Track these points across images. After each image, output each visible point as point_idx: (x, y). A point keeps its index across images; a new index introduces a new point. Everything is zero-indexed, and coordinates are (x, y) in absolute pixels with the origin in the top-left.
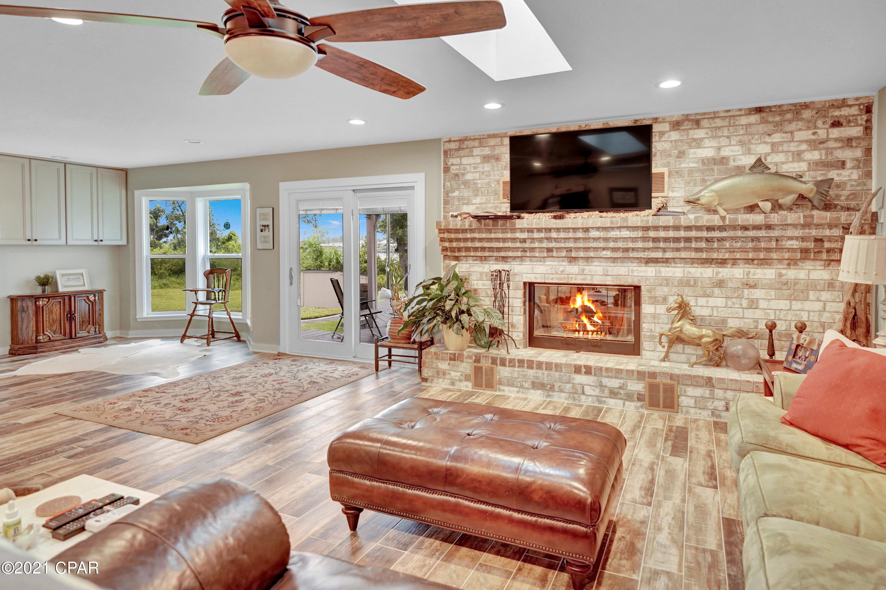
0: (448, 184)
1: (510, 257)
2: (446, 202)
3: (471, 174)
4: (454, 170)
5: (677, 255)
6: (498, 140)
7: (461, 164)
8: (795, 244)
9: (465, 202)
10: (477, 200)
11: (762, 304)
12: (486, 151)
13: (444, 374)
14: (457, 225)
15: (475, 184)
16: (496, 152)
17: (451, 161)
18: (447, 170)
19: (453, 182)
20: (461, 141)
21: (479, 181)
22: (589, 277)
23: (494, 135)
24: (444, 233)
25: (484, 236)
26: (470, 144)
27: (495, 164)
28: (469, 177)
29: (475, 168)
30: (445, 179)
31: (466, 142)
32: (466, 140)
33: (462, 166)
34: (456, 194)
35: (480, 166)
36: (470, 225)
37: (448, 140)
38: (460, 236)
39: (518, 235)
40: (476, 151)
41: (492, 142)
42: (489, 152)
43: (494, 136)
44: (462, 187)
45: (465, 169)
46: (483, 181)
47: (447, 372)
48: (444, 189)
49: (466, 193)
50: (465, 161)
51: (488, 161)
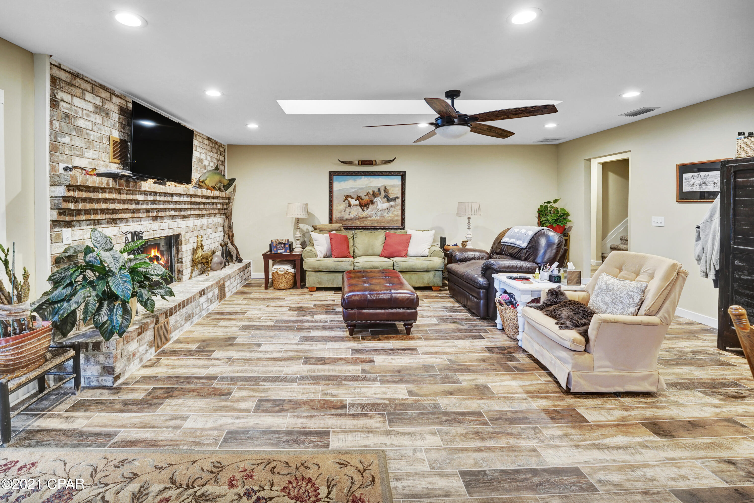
0: (56, 124)
1: (118, 219)
2: (54, 149)
3: (83, 121)
4: (63, 106)
5: (193, 212)
6: (108, 95)
7: (72, 104)
8: (219, 206)
9: (77, 153)
10: (90, 154)
11: (211, 236)
12: (98, 101)
13: (134, 355)
14: (95, 182)
15: (87, 134)
16: (106, 106)
17: (60, 95)
18: (55, 103)
19: (63, 124)
20: (75, 75)
21: (91, 133)
22: (162, 231)
23: (105, 87)
24: (73, 190)
26: (84, 85)
27: (105, 119)
28: (81, 123)
29: (88, 115)
30: (52, 116)
31: (78, 80)
32: (78, 77)
33: (74, 108)
34: (67, 140)
35: (92, 115)
36: (108, 184)
37: (57, 64)
38: (92, 195)
40: (89, 96)
41: (104, 94)
42: (101, 104)
43: (105, 88)
44: (74, 133)
45: (76, 112)
46: (96, 134)
47: (136, 351)
48: (51, 128)
49: (78, 142)
50: (77, 102)
51: (99, 114)
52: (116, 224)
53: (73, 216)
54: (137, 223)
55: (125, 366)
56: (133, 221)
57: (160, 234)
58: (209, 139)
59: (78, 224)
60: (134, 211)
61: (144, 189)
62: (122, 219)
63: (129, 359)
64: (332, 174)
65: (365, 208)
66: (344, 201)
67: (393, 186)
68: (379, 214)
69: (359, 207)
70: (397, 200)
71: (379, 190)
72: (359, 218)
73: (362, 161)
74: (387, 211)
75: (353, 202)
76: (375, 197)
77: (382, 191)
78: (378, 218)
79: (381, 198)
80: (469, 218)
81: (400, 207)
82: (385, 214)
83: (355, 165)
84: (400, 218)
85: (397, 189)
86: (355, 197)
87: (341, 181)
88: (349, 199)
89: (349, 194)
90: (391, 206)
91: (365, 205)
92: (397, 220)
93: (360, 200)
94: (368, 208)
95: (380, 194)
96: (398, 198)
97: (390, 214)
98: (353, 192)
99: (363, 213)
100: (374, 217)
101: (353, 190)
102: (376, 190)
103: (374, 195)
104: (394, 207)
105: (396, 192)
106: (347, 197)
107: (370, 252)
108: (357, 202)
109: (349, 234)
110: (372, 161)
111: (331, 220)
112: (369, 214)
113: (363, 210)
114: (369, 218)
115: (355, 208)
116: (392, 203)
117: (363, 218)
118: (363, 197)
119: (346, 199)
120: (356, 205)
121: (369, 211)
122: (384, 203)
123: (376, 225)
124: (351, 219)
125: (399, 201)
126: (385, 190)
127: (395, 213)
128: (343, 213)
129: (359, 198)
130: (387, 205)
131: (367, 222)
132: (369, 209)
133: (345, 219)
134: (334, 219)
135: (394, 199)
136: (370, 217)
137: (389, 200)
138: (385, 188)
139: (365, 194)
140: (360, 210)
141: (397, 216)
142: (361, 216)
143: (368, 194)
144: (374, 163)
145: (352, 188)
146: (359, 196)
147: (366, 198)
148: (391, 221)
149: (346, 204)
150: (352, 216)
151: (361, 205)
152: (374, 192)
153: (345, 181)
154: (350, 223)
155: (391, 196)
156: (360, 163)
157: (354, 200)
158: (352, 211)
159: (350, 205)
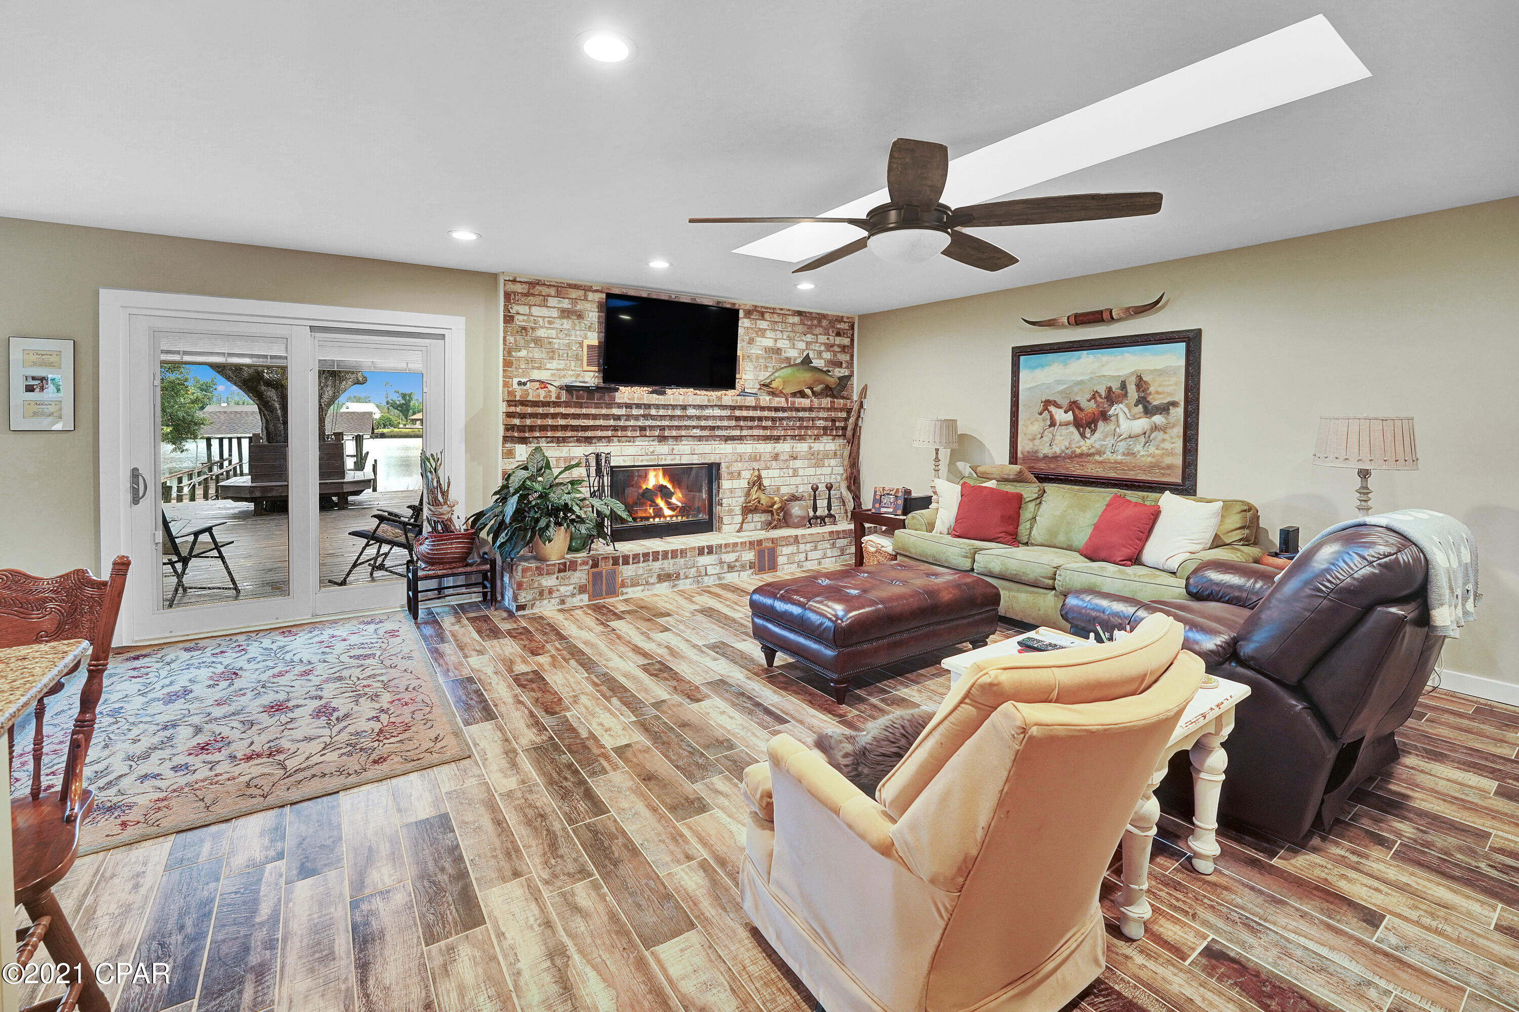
0: (510, 339)
1: (595, 437)
2: (507, 364)
3: (544, 330)
4: (519, 321)
5: (750, 432)
6: (581, 293)
7: (530, 315)
8: (821, 423)
9: (536, 365)
10: (554, 364)
11: (801, 472)
12: (566, 304)
13: (550, 592)
14: (539, 396)
15: (550, 343)
16: (578, 307)
17: (515, 308)
18: (509, 319)
19: (518, 338)
20: (533, 284)
21: (554, 341)
22: (678, 457)
23: (576, 285)
24: (515, 406)
25: (572, 411)
26: (545, 291)
27: (576, 322)
28: (541, 333)
29: (550, 323)
30: (505, 332)
31: (538, 287)
32: (538, 284)
33: (532, 318)
34: (523, 353)
35: (558, 321)
36: (558, 397)
37: (511, 279)
38: (540, 410)
39: (616, 411)
40: (552, 302)
41: (574, 294)
42: (570, 306)
43: (576, 287)
44: (532, 345)
45: (535, 322)
46: (561, 341)
47: (555, 588)
48: (505, 344)
49: (537, 354)
50: (536, 311)
51: (568, 317)
52: (591, 443)
53: (524, 432)
54: (628, 444)
55: (535, 599)
56: (619, 441)
57: (672, 460)
58: (799, 313)
59: (536, 441)
60: (615, 428)
61: (617, 401)
62: (600, 438)
63: (541, 593)
64: (1019, 353)
65: (1088, 430)
66: (1041, 414)
67: (1161, 373)
68: (1122, 446)
69: (1072, 429)
70: (1172, 410)
71: (1123, 386)
72: (1073, 457)
73: (1076, 316)
74: (1142, 440)
75: (1060, 415)
76: (1112, 405)
77: (1132, 389)
78: (1119, 457)
79: (1128, 406)
80: (1364, 474)
81: (1179, 430)
82: (1138, 447)
83: (1063, 326)
84: (1178, 461)
85: (1173, 380)
86: (1065, 403)
87: (1036, 367)
88: (1052, 409)
89: (1051, 398)
90: (1155, 428)
91: (1088, 424)
92: (1169, 467)
93: (1077, 411)
94: (1093, 432)
95: (1125, 395)
96: (1174, 404)
97: (1152, 449)
98: (1061, 392)
99: (1082, 443)
100: (1108, 456)
101: (1061, 388)
102: (1115, 386)
103: (1112, 397)
104: (1163, 429)
105: (1169, 389)
106: (1047, 403)
108: (1070, 416)
110: (1101, 312)
111: (1013, 459)
112: (1097, 445)
113: (1083, 436)
114: (1097, 457)
115: (1064, 431)
116: (1158, 419)
117: (1081, 455)
118: (1084, 404)
119: (1046, 408)
120: (1067, 424)
121: (1096, 440)
122: (1135, 418)
123: (1112, 475)
124: (1055, 458)
125: (1178, 413)
126: (1141, 384)
127: (1167, 445)
128: (1037, 442)
129: (1074, 406)
130: (1142, 424)
131: (1090, 466)
132: (1097, 435)
133: (1041, 455)
134: (1019, 455)
135: (1164, 409)
136: (1099, 453)
137: (1149, 411)
138: (1140, 378)
139: (1088, 396)
140: (1076, 435)
141: (1171, 454)
142: (1078, 451)
143: (1094, 396)
144: (1106, 316)
145: (1058, 382)
146: (1075, 402)
147: (1090, 407)
148: (1153, 466)
149: (1044, 420)
150: (1057, 449)
151: (1078, 424)
152: (1109, 390)
153: (1042, 366)
154: (1052, 466)
155: (1157, 401)
156: (1072, 320)
157: (1062, 411)
158: (1058, 438)
159: (1053, 424)
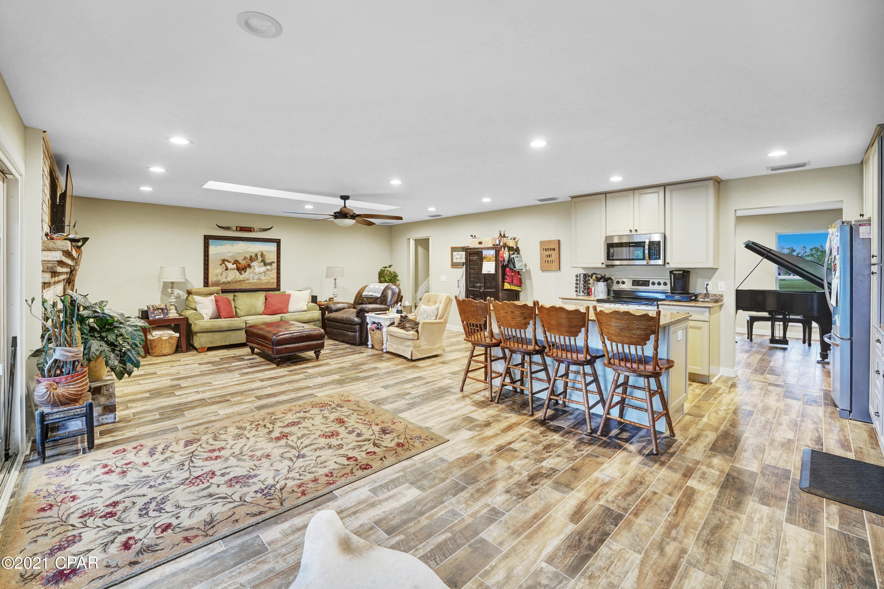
64: (207, 239)
65: (243, 272)
66: (221, 265)
67: (269, 252)
68: (256, 277)
69: (236, 271)
70: (273, 264)
71: (256, 255)
72: (237, 282)
73: (240, 227)
74: (264, 274)
75: (230, 266)
76: (252, 262)
77: (259, 257)
78: (256, 281)
79: (258, 263)
80: (335, 279)
81: (275, 271)
82: (262, 277)
83: (233, 231)
84: (275, 281)
85: (273, 254)
86: (233, 261)
87: (218, 245)
88: (226, 263)
89: (226, 259)
90: (268, 270)
91: (243, 269)
92: (273, 283)
93: (238, 264)
94: (245, 272)
95: (257, 259)
96: (273, 262)
97: (267, 277)
98: (230, 257)
99: (240, 276)
100: (251, 280)
101: (230, 255)
102: (253, 255)
103: (252, 259)
104: (270, 270)
105: (272, 257)
106: (224, 261)
107: (253, 311)
108: (235, 266)
109: (230, 296)
110: (251, 228)
111: (206, 284)
112: (247, 277)
113: (241, 274)
114: (247, 281)
115: (232, 272)
116: (268, 267)
117: (240, 281)
118: (241, 261)
119: (223, 263)
120: (234, 269)
121: (245, 275)
122: (260, 267)
123: (253, 287)
124: (229, 283)
125: (275, 265)
126: (262, 255)
127: (272, 276)
128: (219, 277)
129: (236, 262)
130: (263, 269)
131: (244, 285)
132: (247, 273)
133: (221, 282)
134: (210, 283)
135: (271, 264)
136: (248, 280)
137: (265, 264)
138: (262, 253)
139: (243, 259)
140: (238, 273)
141: (273, 278)
142: (239, 280)
143: (245, 258)
144: (253, 230)
145: (229, 252)
146: (237, 261)
147: (243, 263)
148: (267, 283)
149: (223, 268)
150: (229, 279)
151: (238, 269)
152: (251, 257)
153: (221, 245)
154: (227, 286)
155: (268, 261)
156: (239, 229)
157: (231, 264)
158: (229, 274)
159: (227, 269)
